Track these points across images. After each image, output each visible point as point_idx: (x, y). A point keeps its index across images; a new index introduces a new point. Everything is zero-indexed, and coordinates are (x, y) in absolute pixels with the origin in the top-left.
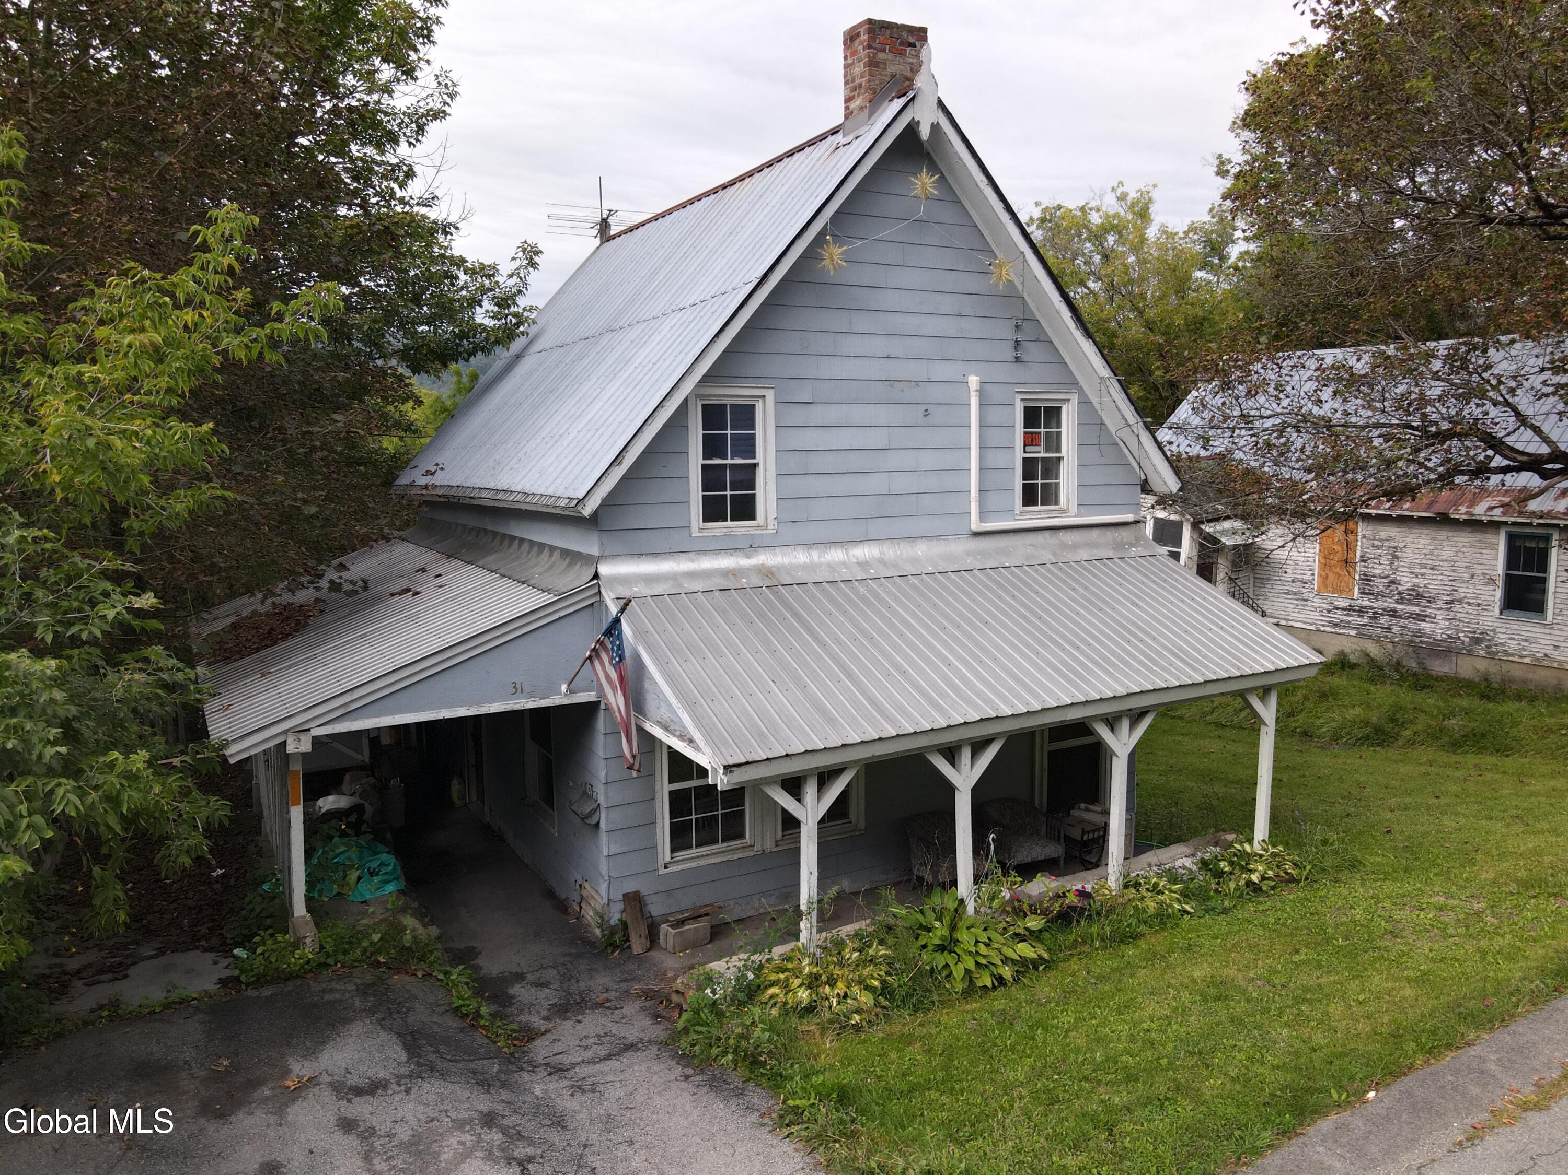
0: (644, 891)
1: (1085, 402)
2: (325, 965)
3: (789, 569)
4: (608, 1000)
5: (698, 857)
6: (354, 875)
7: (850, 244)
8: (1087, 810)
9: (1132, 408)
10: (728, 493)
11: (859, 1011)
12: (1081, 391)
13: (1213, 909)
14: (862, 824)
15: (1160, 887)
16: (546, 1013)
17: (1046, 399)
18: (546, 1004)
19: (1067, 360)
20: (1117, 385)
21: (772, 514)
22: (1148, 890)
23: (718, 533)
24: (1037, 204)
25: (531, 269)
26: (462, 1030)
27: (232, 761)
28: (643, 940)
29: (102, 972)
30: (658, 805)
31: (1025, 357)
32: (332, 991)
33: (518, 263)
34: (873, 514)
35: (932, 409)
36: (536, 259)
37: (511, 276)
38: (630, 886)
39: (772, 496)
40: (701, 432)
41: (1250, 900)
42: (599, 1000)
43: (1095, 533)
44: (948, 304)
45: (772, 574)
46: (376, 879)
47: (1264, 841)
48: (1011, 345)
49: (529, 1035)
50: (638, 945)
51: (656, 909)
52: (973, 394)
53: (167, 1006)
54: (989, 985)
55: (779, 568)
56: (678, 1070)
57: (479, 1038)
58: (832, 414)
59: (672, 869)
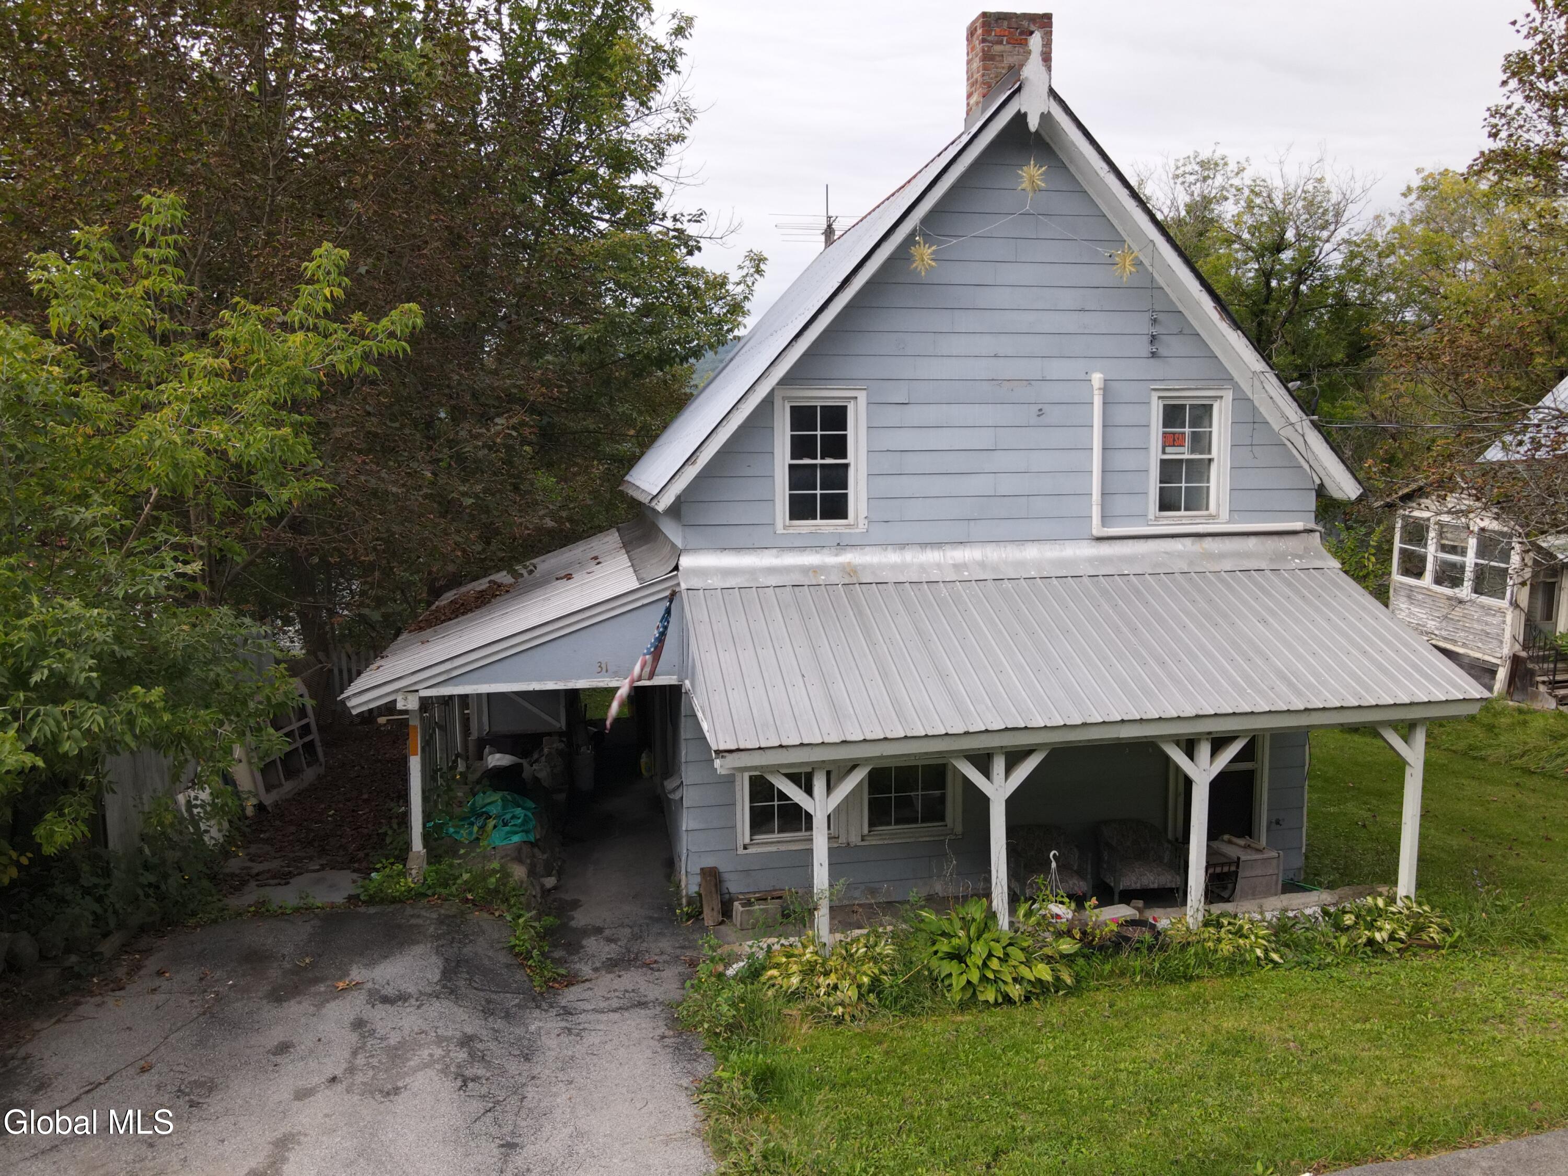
0: (722, 869)
1: (1241, 399)
2: (425, 895)
3: (872, 568)
4: (656, 962)
5: (778, 842)
6: (491, 823)
7: (939, 243)
8: (1230, 842)
9: (1295, 405)
10: (818, 492)
11: (842, 1004)
12: (1236, 387)
13: (1307, 963)
14: (959, 829)
15: (1245, 931)
16: (598, 965)
17: (1191, 395)
18: (604, 957)
19: (1218, 353)
20: (1274, 380)
21: (863, 512)
22: (1229, 932)
23: (804, 531)
24: (1419, 171)
25: (756, 276)
26: (508, 966)
27: (354, 712)
28: (715, 913)
29: (274, 877)
30: (738, 788)
31: (1163, 351)
32: (419, 916)
33: (745, 271)
34: (976, 515)
35: (1046, 408)
36: (762, 266)
37: (738, 284)
38: (709, 862)
39: (863, 496)
40: (788, 433)
41: (1362, 959)
42: (648, 961)
43: (1252, 542)
44: (1068, 299)
45: (855, 572)
46: (507, 828)
47: (1407, 897)
48: (1147, 339)
49: (571, 980)
50: (710, 917)
51: (734, 885)
52: (1096, 392)
53: (297, 910)
54: (991, 1000)
55: (864, 567)
56: (662, 1030)
57: (520, 976)
58: (932, 414)
59: (751, 850)
